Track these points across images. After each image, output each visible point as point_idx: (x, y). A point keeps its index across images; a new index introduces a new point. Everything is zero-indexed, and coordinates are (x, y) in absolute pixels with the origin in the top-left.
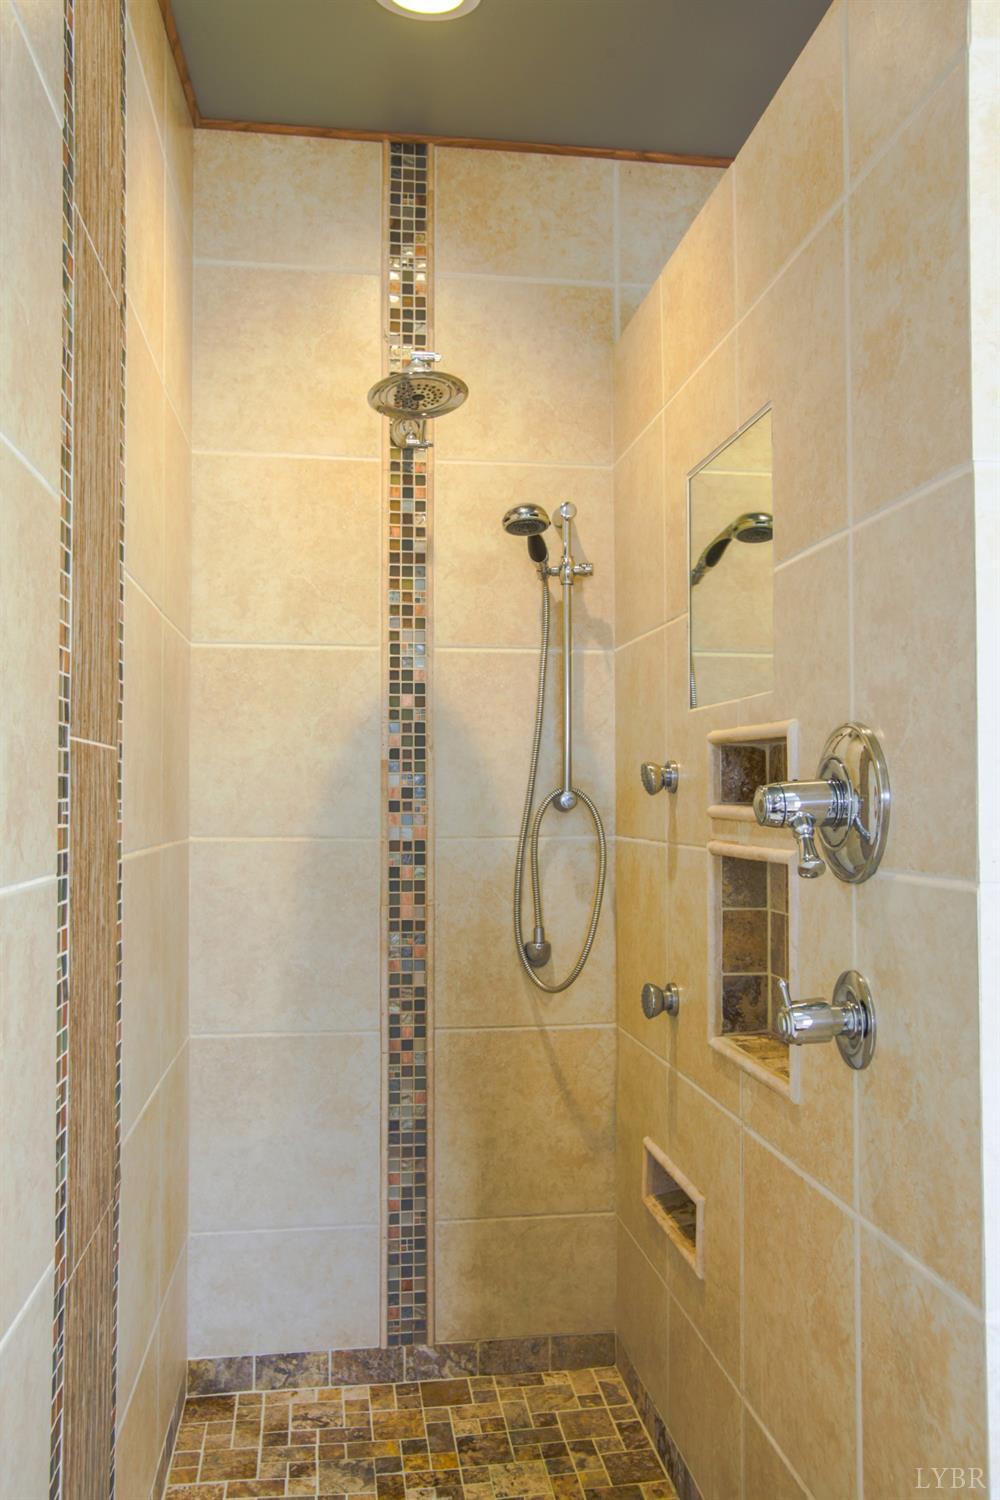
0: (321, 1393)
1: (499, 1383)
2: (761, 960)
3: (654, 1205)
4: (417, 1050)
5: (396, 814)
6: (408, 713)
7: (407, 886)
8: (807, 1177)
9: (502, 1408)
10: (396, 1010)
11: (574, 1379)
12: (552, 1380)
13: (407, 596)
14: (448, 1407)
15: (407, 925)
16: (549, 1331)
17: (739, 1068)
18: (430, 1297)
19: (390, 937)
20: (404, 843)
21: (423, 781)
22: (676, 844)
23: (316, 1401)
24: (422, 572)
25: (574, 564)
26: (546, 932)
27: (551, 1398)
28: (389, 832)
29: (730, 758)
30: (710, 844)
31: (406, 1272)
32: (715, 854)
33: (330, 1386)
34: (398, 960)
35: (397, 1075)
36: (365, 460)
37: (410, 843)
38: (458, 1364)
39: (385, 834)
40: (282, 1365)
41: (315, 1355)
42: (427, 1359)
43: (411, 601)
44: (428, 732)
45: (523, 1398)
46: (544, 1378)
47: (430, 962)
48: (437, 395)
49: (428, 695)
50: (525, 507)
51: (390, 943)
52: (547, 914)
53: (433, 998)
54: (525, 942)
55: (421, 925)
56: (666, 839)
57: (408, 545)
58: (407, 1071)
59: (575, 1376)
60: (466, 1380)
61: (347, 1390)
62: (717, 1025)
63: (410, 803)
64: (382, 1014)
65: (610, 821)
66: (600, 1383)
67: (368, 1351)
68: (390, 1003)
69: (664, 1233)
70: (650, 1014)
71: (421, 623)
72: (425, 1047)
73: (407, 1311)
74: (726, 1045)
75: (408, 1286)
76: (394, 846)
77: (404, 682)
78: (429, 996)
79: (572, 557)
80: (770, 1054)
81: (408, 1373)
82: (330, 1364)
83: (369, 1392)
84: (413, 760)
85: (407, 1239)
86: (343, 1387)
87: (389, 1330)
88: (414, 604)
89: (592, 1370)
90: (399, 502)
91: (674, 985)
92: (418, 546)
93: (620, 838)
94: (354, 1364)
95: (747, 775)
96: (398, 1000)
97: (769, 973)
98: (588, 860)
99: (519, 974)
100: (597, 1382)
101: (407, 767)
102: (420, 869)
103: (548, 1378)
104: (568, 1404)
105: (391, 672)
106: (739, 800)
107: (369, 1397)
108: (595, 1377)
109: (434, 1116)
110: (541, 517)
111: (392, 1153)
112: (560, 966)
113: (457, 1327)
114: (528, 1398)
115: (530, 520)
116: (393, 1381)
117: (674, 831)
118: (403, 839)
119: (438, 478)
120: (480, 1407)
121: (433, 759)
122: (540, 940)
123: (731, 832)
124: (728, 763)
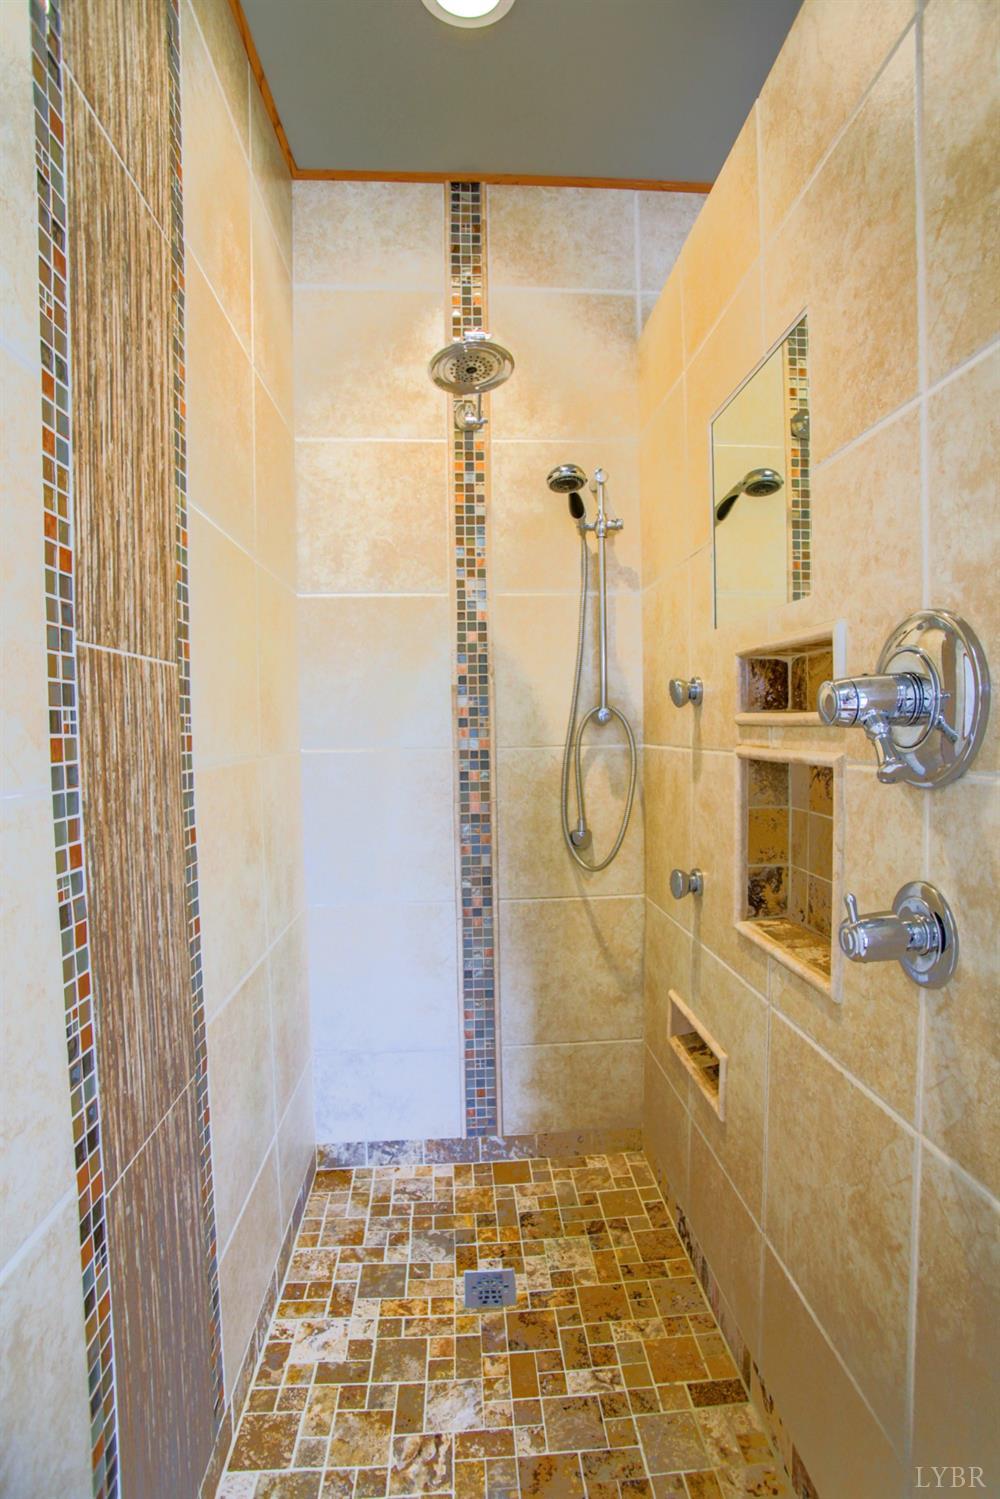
0: (418, 1169)
1: (552, 1164)
2: (782, 853)
3: (678, 1046)
4: (485, 916)
5: (465, 729)
6: (472, 647)
7: (475, 787)
8: (847, 1075)
9: (555, 1188)
10: (468, 885)
11: (611, 1163)
12: (594, 1163)
13: (471, 551)
14: (513, 1186)
15: (475, 818)
16: (591, 1125)
17: (764, 952)
18: (499, 1101)
19: (461, 828)
20: (472, 752)
21: (486, 702)
22: (701, 749)
23: (413, 1176)
24: (481, 531)
25: (607, 520)
26: (588, 821)
27: (592, 1179)
28: (459, 743)
29: (756, 670)
30: (738, 750)
31: (480, 1083)
32: (742, 758)
33: (424, 1165)
34: (469, 845)
35: (470, 935)
36: (434, 441)
37: (477, 752)
38: (521, 1149)
39: (456, 745)
40: (387, 1149)
41: (412, 1142)
42: (498, 1146)
43: (473, 555)
44: (490, 661)
45: (571, 1178)
46: (587, 1161)
47: (494, 847)
48: (489, 368)
49: (489, 632)
50: (565, 466)
51: (462, 832)
52: (588, 808)
53: (497, 875)
54: (571, 830)
55: (487, 818)
56: (691, 744)
57: (470, 509)
58: (478, 932)
59: (611, 1159)
60: (527, 1162)
61: (436, 1168)
62: (742, 910)
63: (476, 720)
64: (456, 889)
65: (639, 731)
66: (631, 1166)
67: (452, 1140)
68: (463, 880)
69: (686, 1070)
70: (678, 895)
71: (482, 574)
72: (491, 914)
73: (481, 1113)
74: (749, 928)
75: (481, 1093)
76: (463, 754)
77: (469, 621)
78: (494, 873)
79: (606, 515)
80: (797, 942)
81: (483, 1156)
82: (423, 1148)
83: (453, 1170)
84: (477, 685)
85: (480, 1059)
86: (434, 1165)
87: (467, 1125)
88: (476, 557)
89: (625, 1154)
90: (462, 475)
91: (698, 870)
92: (479, 511)
93: (648, 746)
94: (442, 1148)
95: (771, 686)
96: (469, 877)
97: (790, 864)
98: (620, 763)
99: (566, 856)
100: (628, 1164)
101: (472, 691)
102: (484, 773)
103: (592, 1161)
104: (606, 1185)
105: (459, 613)
106: (764, 708)
107: (453, 1175)
108: (627, 1161)
109: (499, 967)
110: (578, 474)
111: (467, 995)
112: (600, 851)
113: (521, 1123)
114: (576, 1179)
115: (569, 477)
116: (472, 1161)
117: (698, 738)
118: (471, 749)
119: (494, 454)
120: (537, 1186)
121: (494, 684)
122: (582, 829)
123: (760, 737)
124: (754, 675)
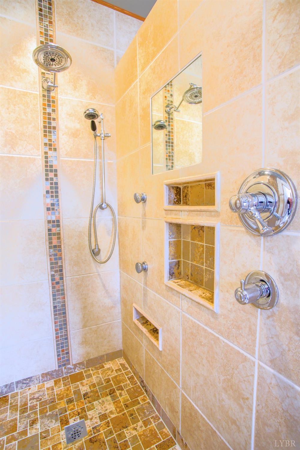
0: (38, 386)
1: (92, 370)
2: (179, 255)
4: (61, 284)
5: (49, 212)
6: (52, 179)
7: (54, 234)
9: (94, 379)
10: (53, 273)
12: (107, 366)
13: (50, 140)
14: (78, 383)
15: (55, 247)
17: (179, 293)
18: (70, 352)
19: (50, 251)
20: (53, 221)
21: (58, 201)
22: (146, 219)
23: (37, 390)
24: (55, 132)
25: (105, 133)
26: (99, 245)
27: (107, 372)
29: (171, 190)
30: (165, 219)
31: (62, 347)
32: (167, 222)
33: (41, 383)
34: (53, 257)
35: (55, 292)
36: (33, 92)
37: (55, 221)
38: (80, 368)
39: (46, 218)
40: (25, 382)
41: (35, 376)
42: (71, 369)
43: (51, 142)
44: (59, 185)
45: (99, 374)
46: (104, 365)
47: (63, 257)
49: (58, 173)
50: (92, 109)
51: (50, 253)
52: (100, 240)
53: (65, 268)
54: (92, 249)
55: (60, 246)
56: (141, 217)
57: (50, 123)
58: (58, 291)
59: (112, 363)
60: (82, 371)
61: (46, 383)
63: (54, 208)
64: (48, 275)
65: (116, 212)
66: (120, 364)
67: (52, 371)
68: (51, 271)
69: (142, 332)
70: (139, 272)
71: (55, 150)
72: (63, 283)
73: (63, 358)
74: (172, 284)
75: (63, 351)
76: (49, 222)
77: (50, 168)
78: (63, 268)
79: (104, 131)
81: (65, 373)
82: (40, 377)
83: (54, 383)
84: (54, 194)
86: (45, 383)
87: (58, 364)
89: (117, 360)
90: (46, 108)
91: (146, 262)
92: (53, 124)
93: (120, 217)
94: (47, 376)
95: (176, 196)
96: (54, 270)
99: (91, 258)
100: (119, 363)
101: (52, 196)
102: (58, 229)
103: (106, 365)
104: (113, 373)
105: (45, 165)
106: (174, 204)
107: (54, 385)
109: (67, 303)
110: (96, 113)
111: (55, 315)
112: (103, 256)
113: (79, 358)
114: (101, 374)
115: (93, 113)
116: (61, 377)
117: (145, 215)
118: (52, 220)
119: (59, 102)
120: (88, 380)
121: (61, 193)
122: (97, 248)
124: (170, 192)
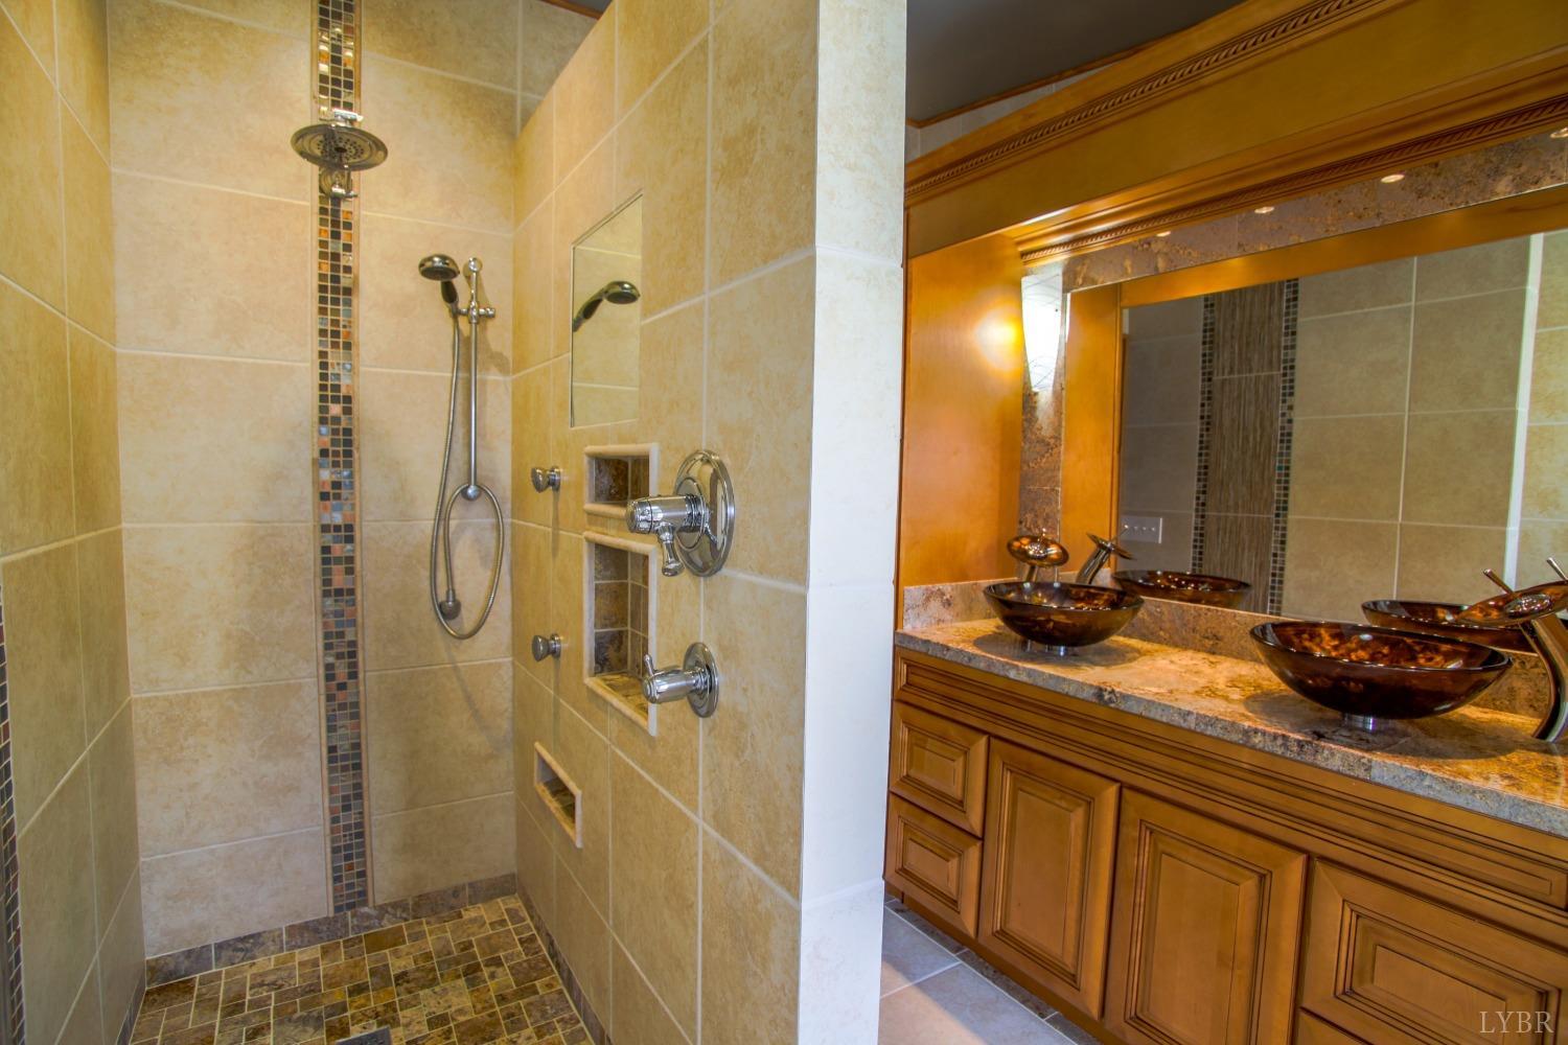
0: (278, 959)
1: (428, 923)
2: (624, 618)
3: (543, 791)
4: (351, 689)
5: (327, 502)
6: (336, 420)
7: (338, 560)
8: (662, 789)
9: (430, 944)
10: (331, 660)
11: (485, 910)
12: (469, 914)
13: (335, 323)
14: (387, 951)
15: (339, 592)
16: (466, 880)
17: (606, 702)
18: (369, 874)
19: (323, 602)
20: (334, 526)
21: (351, 476)
22: (559, 529)
23: (272, 968)
24: (348, 303)
25: (479, 307)
26: (457, 592)
27: (468, 928)
28: (320, 518)
29: (601, 467)
30: (586, 533)
31: (348, 857)
32: (589, 541)
33: (286, 953)
34: (332, 619)
35: (334, 711)
36: (296, 202)
37: (340, 526)
38: (395, 916)
39: (317, 519)
40: (240, 946)
41: (270, 932)
42: (369, 917)
43: (339, 326)
44: (355, 436)
45: (446, 932)
46: (463, 913)
47: (359, 620)
48: (359, 152)
49: (355, 406)
50: (437, 256)
51: (324, 607)
52: (458, 579)
53: (363, 648)
54: (440, 600)
55: (351, 592)
56: (550, 525)
57: (335, 279)
58: (342, 706)
59: (486, 907)
60: (401, 927)
61: (300, 953)
62: (590, 669)
63: (339, 494)
64: (318, 664)
65: (507, 507)
66: (506, 910)
67: (318, 921)
68: (325, 655)
69: (550, 812)
70: (538, 658)
71: (348, 346)
72: (357, 687)
73: (350, 886)
74: (597, 684)
75: (350, 867)
76: (325, 529)
77: (332, 394)
78: (360, 647)
79: (478, 302)
80: (632, 691)
81: (353, 930)
82: (284, 936)
83: (319, 951)
84: (341, 459)
85: (347, 833)
86: (297, 951)
87: (335, 902)
88: (341, 329)
89: (499, 900)
90: (327, 242)
91: (557, 635)
92: (345, 281)
93: (516, 521)
94: (306, 932)
95: (614, 481)
96: (332, 652)
97: (629, 628)
98: (490, 538)
99: (436, 625)
100: (503, 908)
101: (336, 464)
102: (349, 547)
103: (466, 913)
104: (482, 930)
105: (320, 385)
106: (608, 499)
107: (319, 956)
108: (501, 904)
109: (366, 739)
110: (451, 266)
111: (331, 770)
112: (468, 618)
113: (393, 890)
114: (451, 932)
115: (443, 267)
116: (341, 937)
117: (556, 519)
118: (333, 523)
119: (363, 226)
120: (413, 946)
121: (359, 458)
122: (451, 599)
123: (602, 525)
124: (600, 472)
